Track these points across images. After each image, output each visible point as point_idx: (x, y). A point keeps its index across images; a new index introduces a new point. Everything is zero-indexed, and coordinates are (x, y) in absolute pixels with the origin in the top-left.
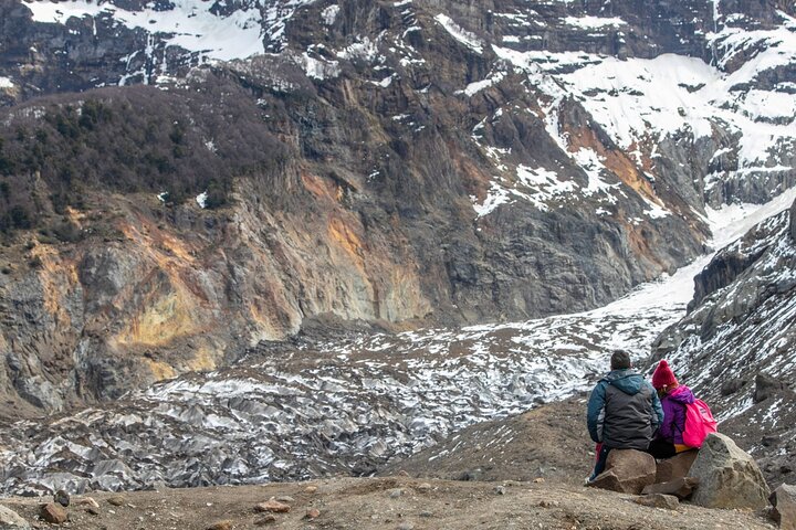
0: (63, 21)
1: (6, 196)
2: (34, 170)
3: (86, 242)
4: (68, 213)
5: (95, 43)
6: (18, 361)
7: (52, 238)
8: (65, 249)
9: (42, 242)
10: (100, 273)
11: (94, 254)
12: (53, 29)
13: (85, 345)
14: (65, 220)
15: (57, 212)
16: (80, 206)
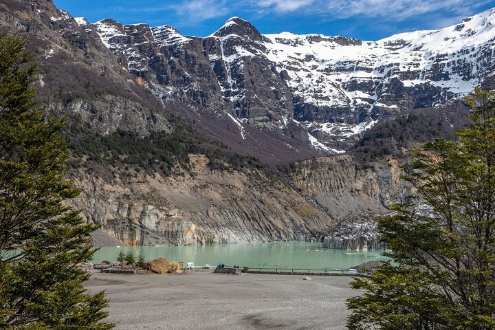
0: (413, 86)
1: (382, 145)
2: (391, 137)
3: (407, 158)
4: (402, 149)
5: (424, 92)
6: (383, 195)
7: (396, 157)
8: (400, 161)
9: (393, 159)
12: (410, 89)
13: (404, 190)
14: (401, 152)
15: (399, 149)
16: (406, 147)
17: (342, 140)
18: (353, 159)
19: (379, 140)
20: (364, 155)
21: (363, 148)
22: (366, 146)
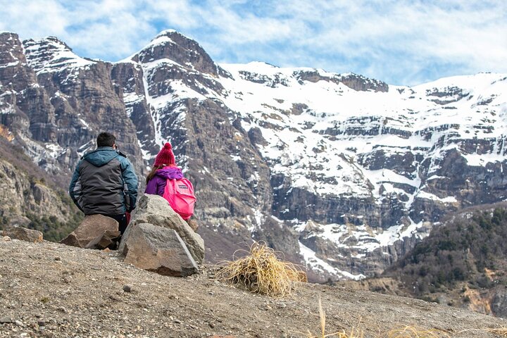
0: (484, 165)
1: (451, 262)
2: (466, 247)
3: (495, 288)
4: (485, 271)
5: (502, 177)
7: (477, 285)
8: (483, 292)
9: (470, 288)
10: (503, 306)
11: (499, 295)
12: (479, 169)
14: (484, 276)
15: (479, 271)
16: (492, 268)
17: (359, 256)
18: (400, 286)
19: (446, 253)
20: (420, 280)
21: (416, 267)
22: (421, 264)
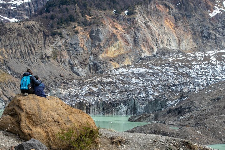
1: (67, 12)
2: (76, 3)
3: (91, 26)
4: (86, 17)
6: (72, 62)
7: (82, 24)
8: (85, 28)
9: (78, 26)
10: (96, 35)
11: (94, 29)
13: (92, 57)
14: (85, 19)
15: (83, 16)
16: (89, 15)
17: (12, 8)
18: (40, 25)
19: (65, 6)
20: (51, 21)
21: (49, 15)
22: (51, 13)
